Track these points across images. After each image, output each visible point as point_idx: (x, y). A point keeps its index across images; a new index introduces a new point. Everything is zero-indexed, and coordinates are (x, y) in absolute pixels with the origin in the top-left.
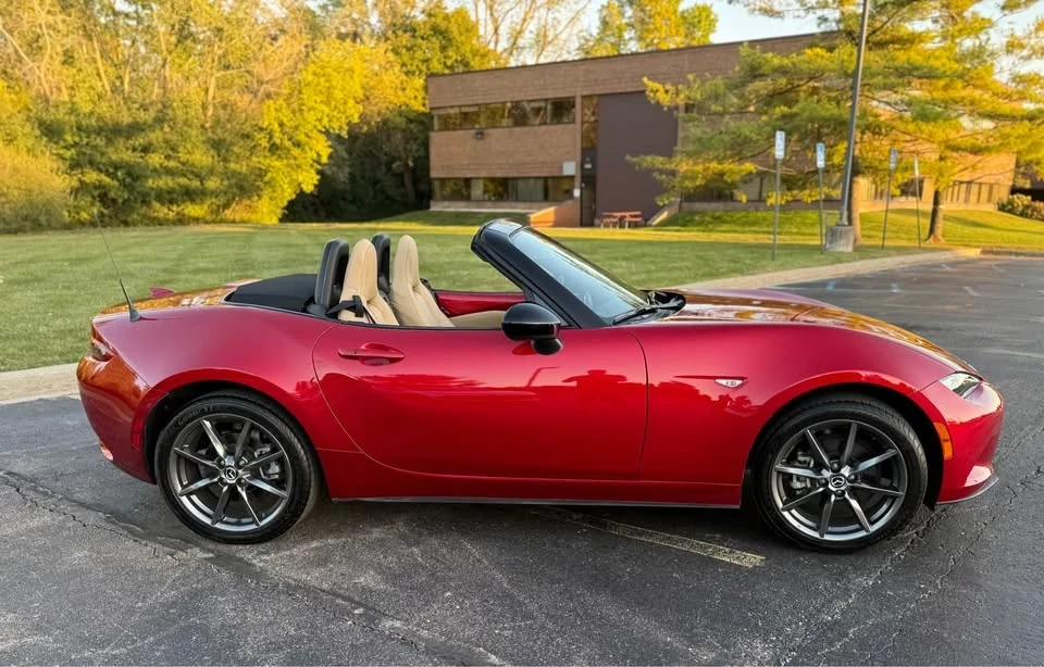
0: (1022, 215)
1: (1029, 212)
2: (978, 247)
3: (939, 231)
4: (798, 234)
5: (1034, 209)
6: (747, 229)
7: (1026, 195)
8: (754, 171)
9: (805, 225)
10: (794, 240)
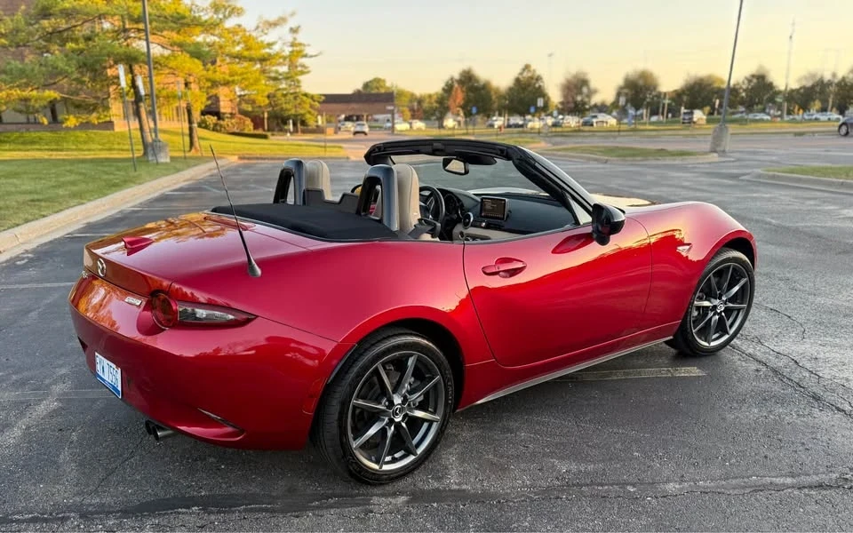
0: (213, 130)
1: (218, 128)
2: (234, 155)
3: (197, 144)
4: (75, 150)
5: (221, 126)
6: (29, 147)
7: (213, 116)
8: (59, 98)
9: (80, 142)
10: (60, 155)
